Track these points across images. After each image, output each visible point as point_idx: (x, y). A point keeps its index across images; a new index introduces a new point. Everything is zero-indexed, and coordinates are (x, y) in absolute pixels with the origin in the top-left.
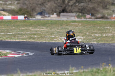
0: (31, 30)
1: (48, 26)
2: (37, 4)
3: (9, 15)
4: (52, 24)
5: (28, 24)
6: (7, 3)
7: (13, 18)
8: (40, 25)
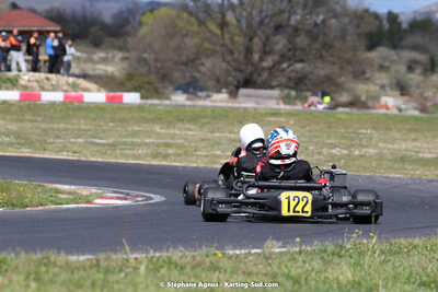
0: (158, 134)
1: (204, 124)
2: (176, 63)
3: (99, 91)
4: (215, 118)
5: (151, 116)
6: (96, 57)
7: (110, 99)
8: (182, 120)
